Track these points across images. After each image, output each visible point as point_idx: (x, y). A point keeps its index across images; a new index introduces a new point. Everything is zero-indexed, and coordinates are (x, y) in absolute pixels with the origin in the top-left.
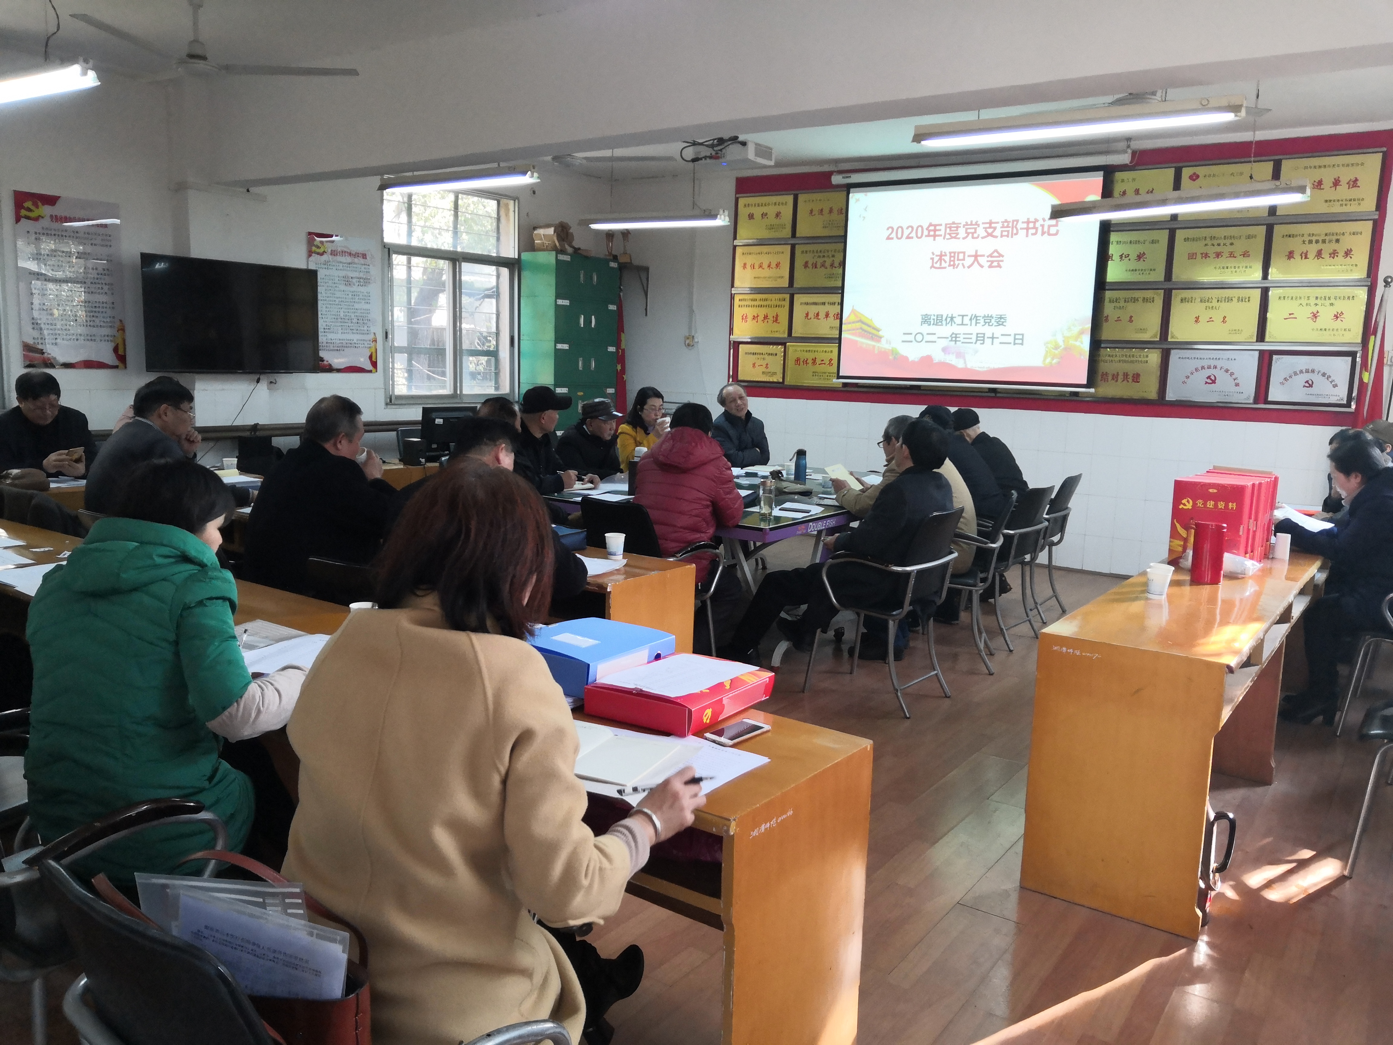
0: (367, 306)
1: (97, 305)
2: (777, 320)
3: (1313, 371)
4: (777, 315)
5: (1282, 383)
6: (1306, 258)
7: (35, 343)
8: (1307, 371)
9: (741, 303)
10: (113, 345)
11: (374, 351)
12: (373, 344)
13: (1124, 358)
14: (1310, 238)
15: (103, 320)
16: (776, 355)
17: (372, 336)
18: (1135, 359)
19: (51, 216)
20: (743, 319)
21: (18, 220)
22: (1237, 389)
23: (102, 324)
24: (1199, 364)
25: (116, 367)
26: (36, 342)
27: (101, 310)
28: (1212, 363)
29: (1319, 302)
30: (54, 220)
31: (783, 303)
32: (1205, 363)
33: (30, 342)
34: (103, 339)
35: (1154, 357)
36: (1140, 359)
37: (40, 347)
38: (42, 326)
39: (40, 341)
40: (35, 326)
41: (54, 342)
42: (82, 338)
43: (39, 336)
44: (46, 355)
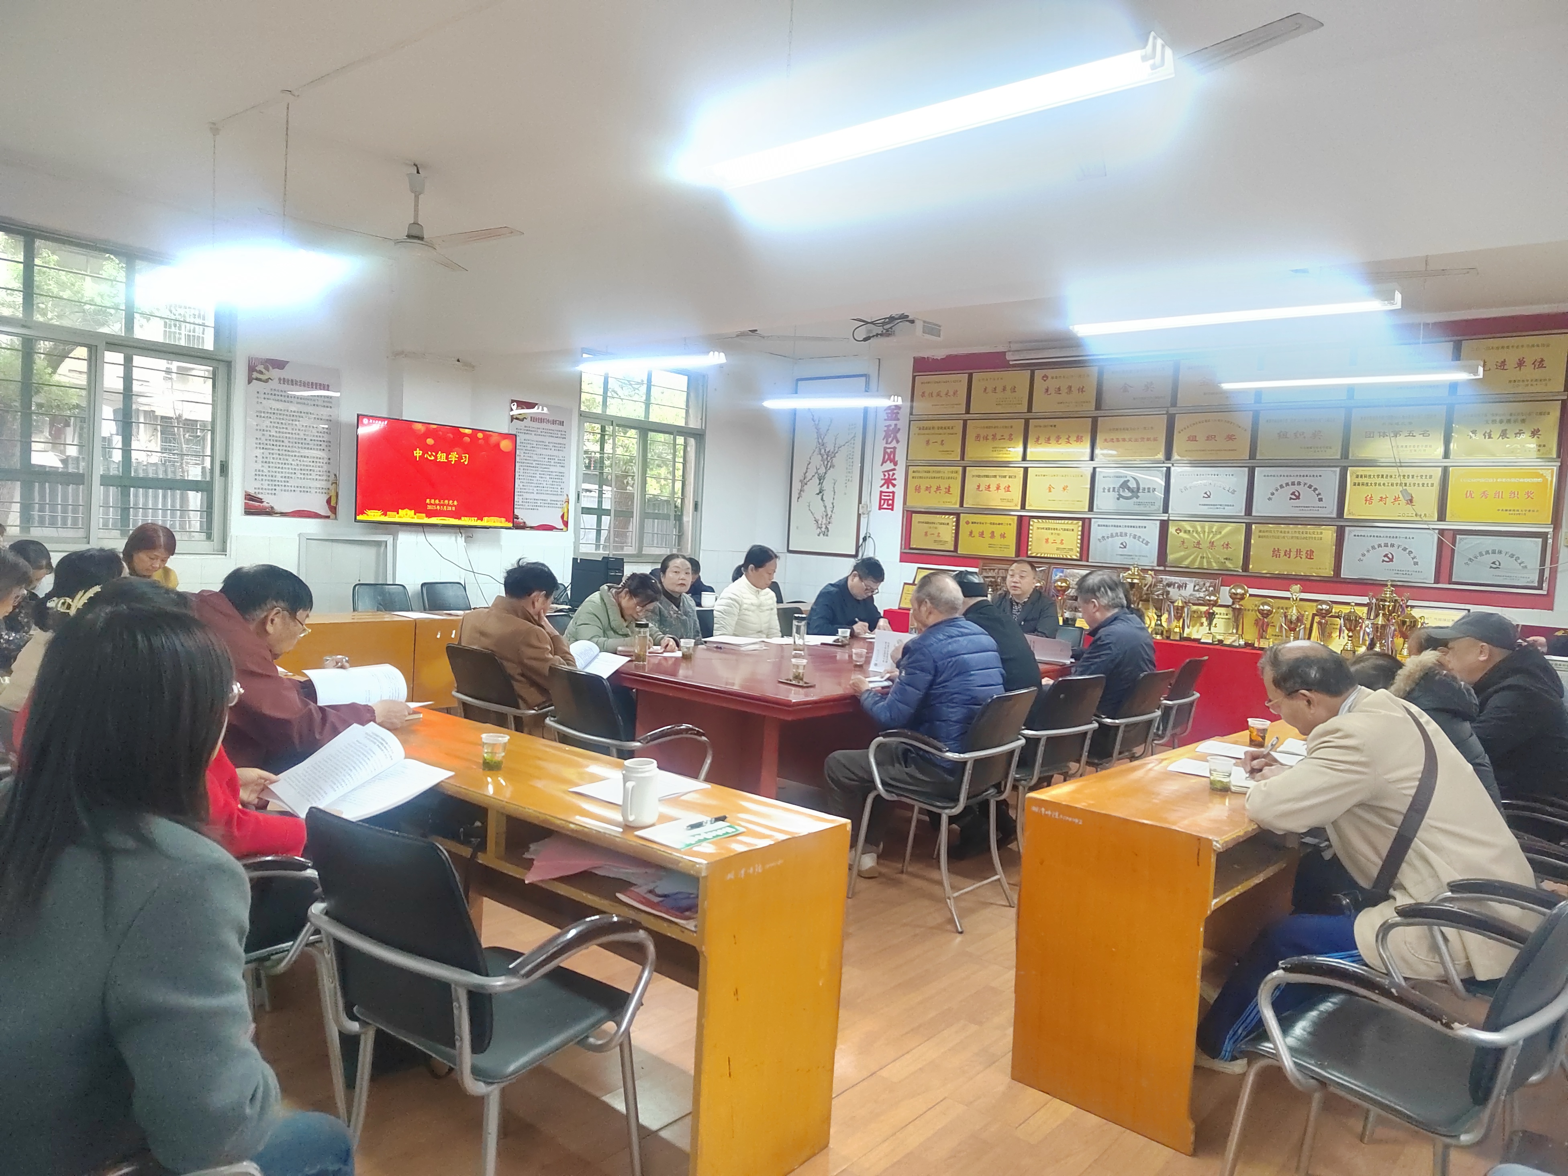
0: (562, 470)
1: (315, 460)
2: (949, 491)
3: (1500, 552)
4: (949, 487)
5: (1467, 564)
6: (1490, 437)
7: (255, 493)
8: (1494, 552)
9: (915, 475)
10: (326, 497)
11: (566, 510)
12: (565, 505)
13: (1297, 535)
14: (1494, 418)
15: (318, 473)
16: (948, 524)
17: (564, 498)
18: (1308, 535)
19: (280, 379)
20: (916, 489)
21: (250, 382)
22: (1416, 568)
23: (318, 477)
24: (1376, 542)
25: (328, 517)
26: (257, 491)
27: (318, 464)
28: (1389, 541)
30: (282, 382)
31: (954, 475)
32: (1382, 541)
33: (252, 491)
34: (318, 491)
35: (1329, 534)
36: (1314, 536)
37: (260, 496)
38: (264, 478)
39: (261, 491)
40: (257, 477)
41: (273, 492)
42: (299, 489)
43: (261, 487)
44: (265, 504)
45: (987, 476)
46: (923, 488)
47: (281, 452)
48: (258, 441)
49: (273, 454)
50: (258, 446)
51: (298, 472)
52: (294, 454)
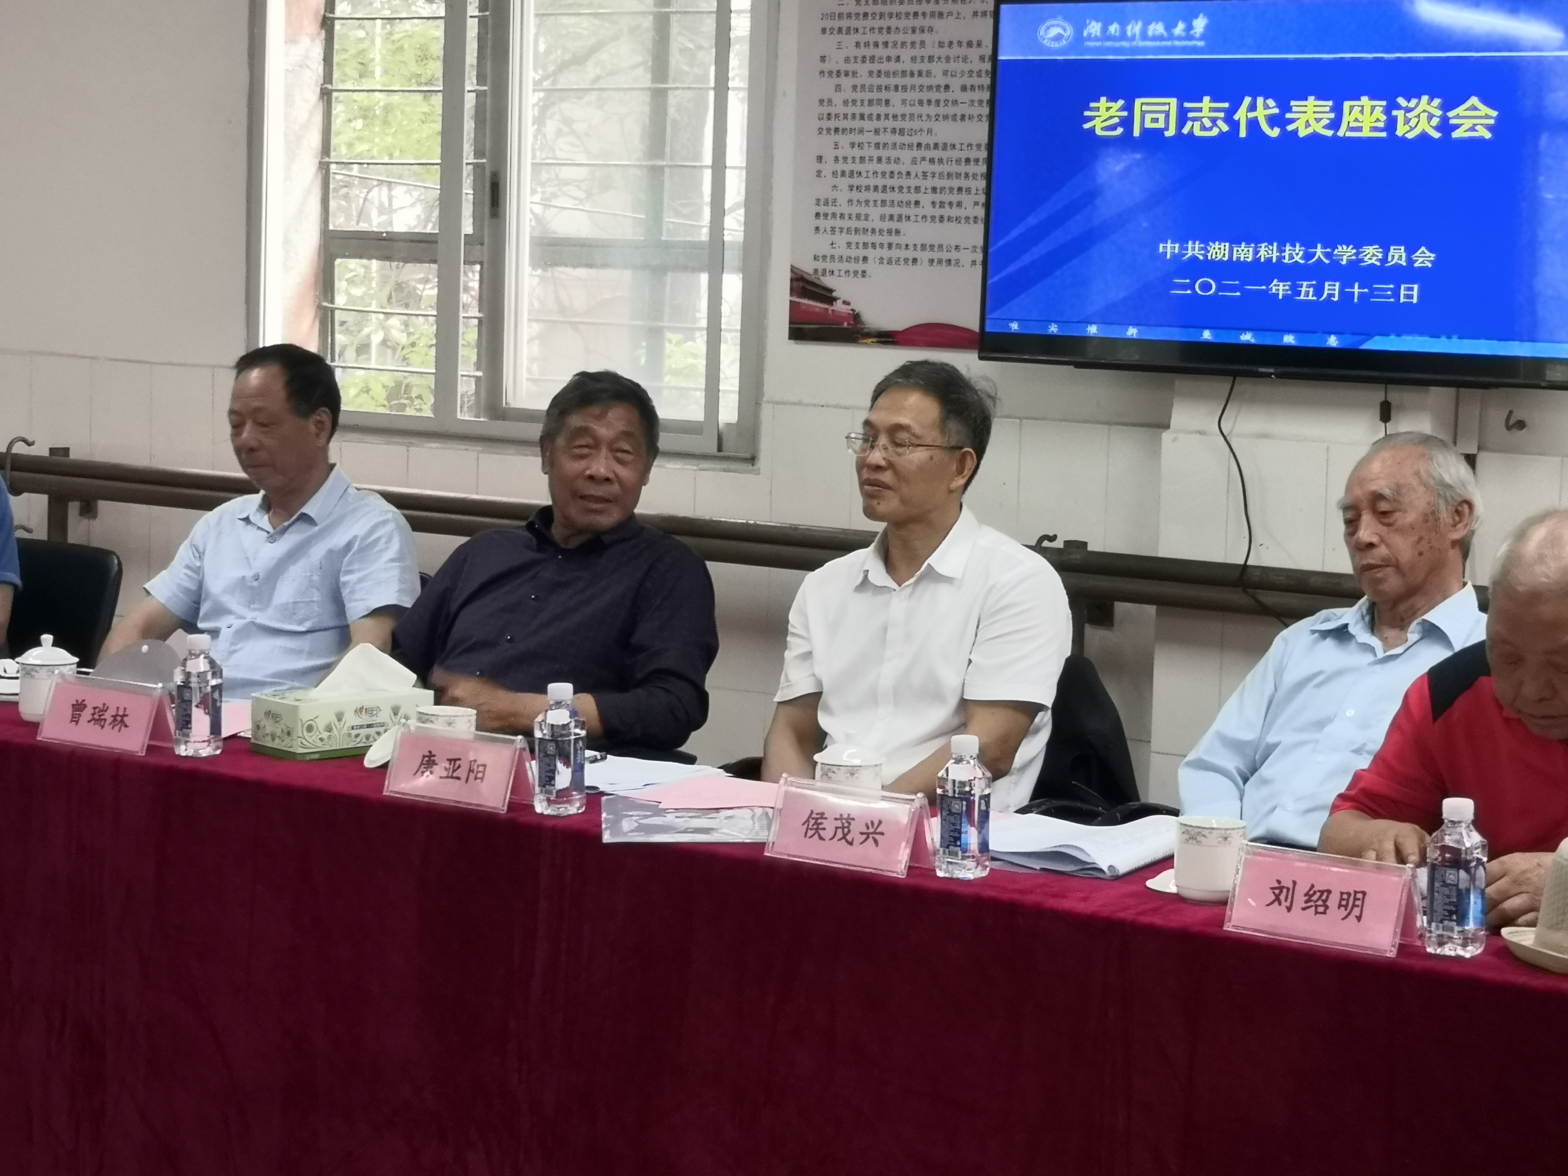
7: (816, 271)
26: (820, 265)
33: (808, 267)
37: (828, 281)
38: (838, 223)
39: (829, 266)
40: (822, 223)
41: (860, 267)
42: (926, 255)
43: (829, 252)
44: (838, 306)
47: (882, 138)
48: (826, 110)
49: (860, 145)
50: (826, 124)
51: (926, 199)
52: (915, 140)
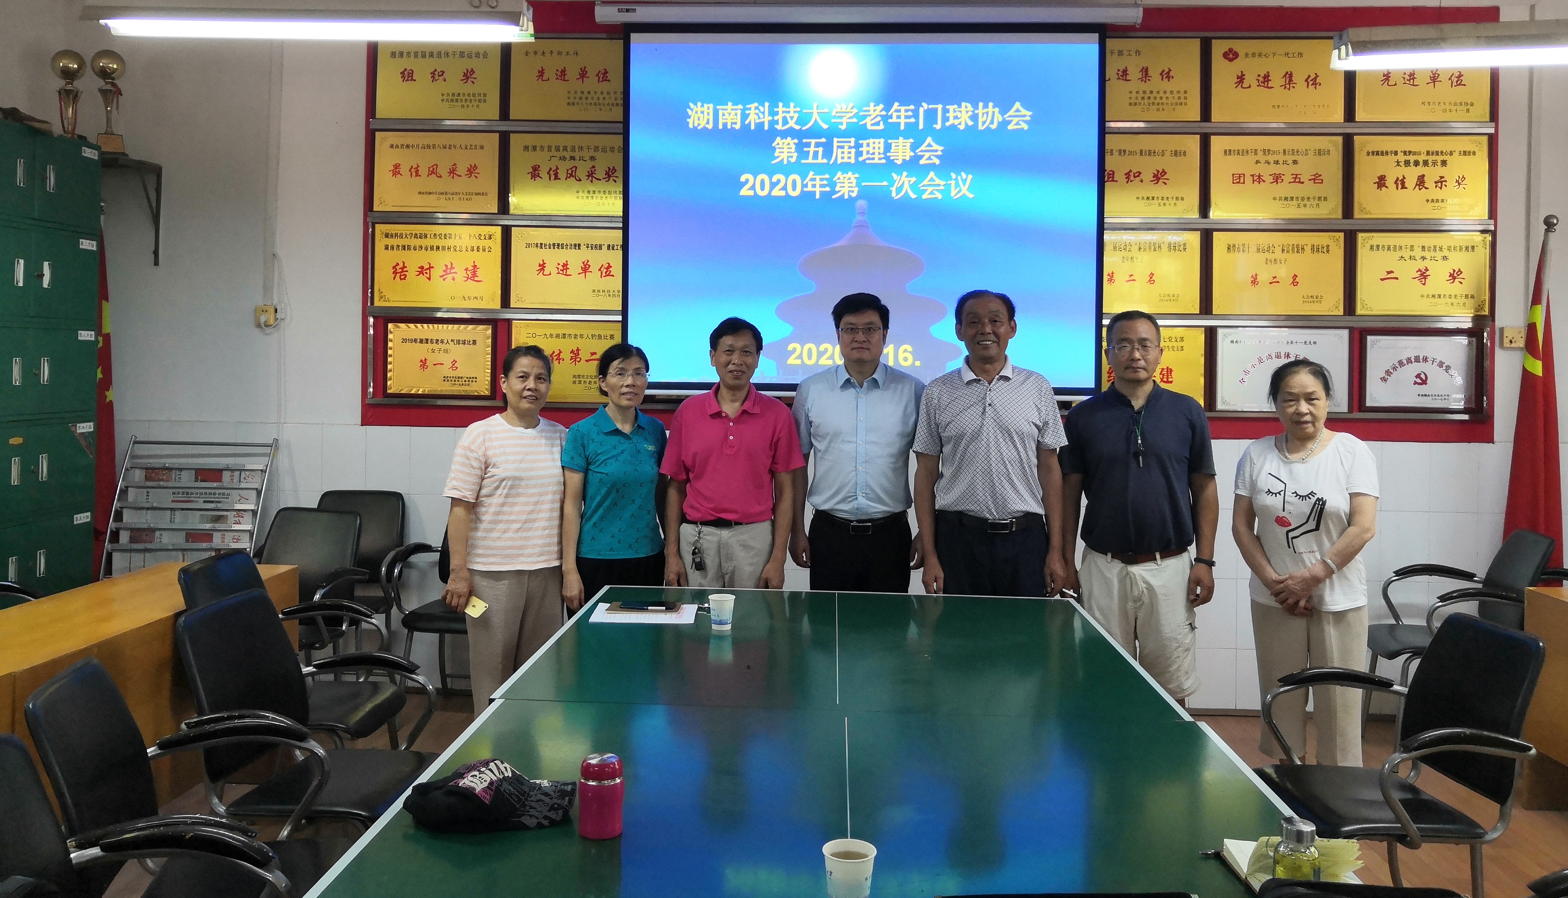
2: (474, 274)
3: (1425, 359)
4: (475, 266)
5: (1384, 379)
6: (1403, 187)
8: (1417, 359)
9: (390, 242)
14: (1407, 158)
16: (474, 342)
20: (395, 273)
24: (1263, 351)
28: (1282, 349)
29: (1427, 254)
31: (487, 243)
32: (1272, 350)
35: (1192, 341)
36: (1171, 344)
45: (559, 246)
46: (412, 270)
